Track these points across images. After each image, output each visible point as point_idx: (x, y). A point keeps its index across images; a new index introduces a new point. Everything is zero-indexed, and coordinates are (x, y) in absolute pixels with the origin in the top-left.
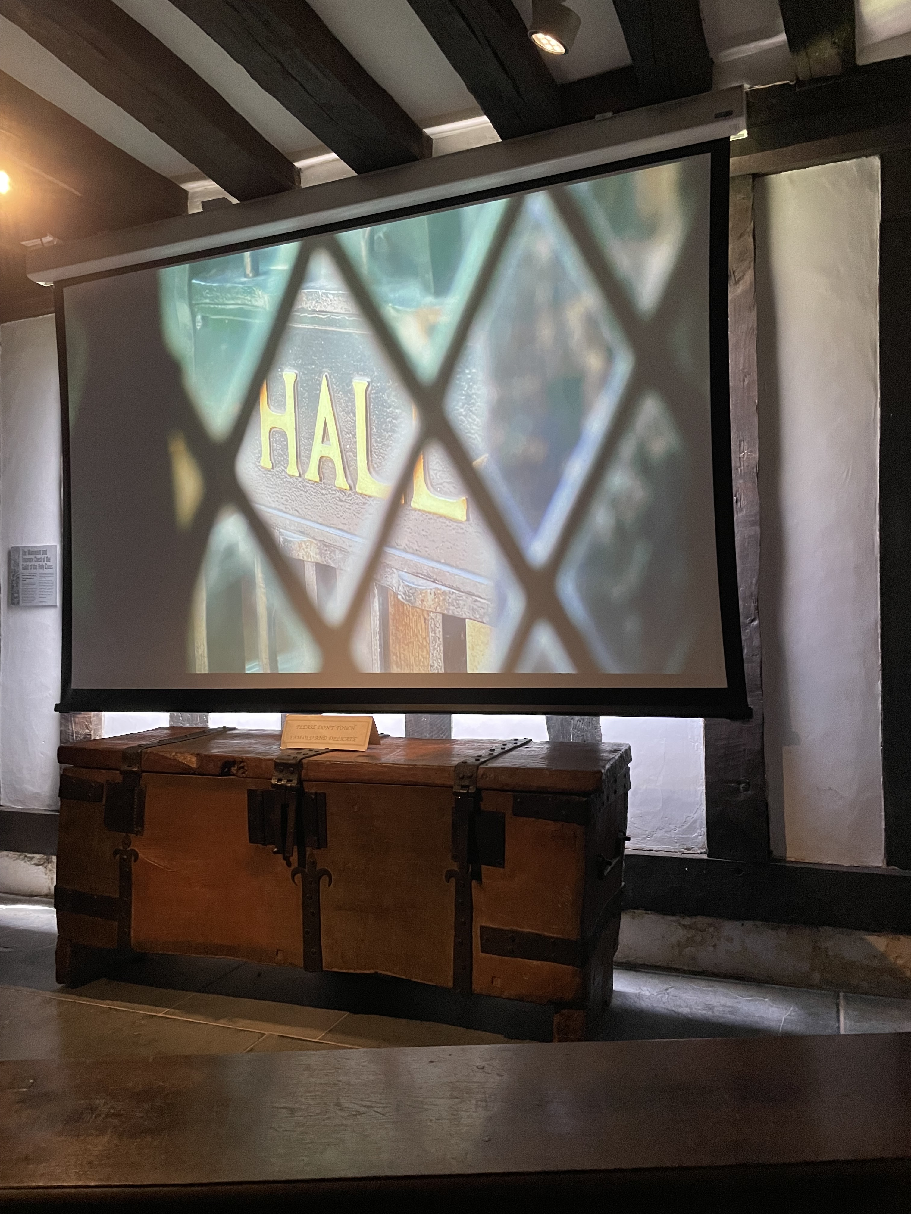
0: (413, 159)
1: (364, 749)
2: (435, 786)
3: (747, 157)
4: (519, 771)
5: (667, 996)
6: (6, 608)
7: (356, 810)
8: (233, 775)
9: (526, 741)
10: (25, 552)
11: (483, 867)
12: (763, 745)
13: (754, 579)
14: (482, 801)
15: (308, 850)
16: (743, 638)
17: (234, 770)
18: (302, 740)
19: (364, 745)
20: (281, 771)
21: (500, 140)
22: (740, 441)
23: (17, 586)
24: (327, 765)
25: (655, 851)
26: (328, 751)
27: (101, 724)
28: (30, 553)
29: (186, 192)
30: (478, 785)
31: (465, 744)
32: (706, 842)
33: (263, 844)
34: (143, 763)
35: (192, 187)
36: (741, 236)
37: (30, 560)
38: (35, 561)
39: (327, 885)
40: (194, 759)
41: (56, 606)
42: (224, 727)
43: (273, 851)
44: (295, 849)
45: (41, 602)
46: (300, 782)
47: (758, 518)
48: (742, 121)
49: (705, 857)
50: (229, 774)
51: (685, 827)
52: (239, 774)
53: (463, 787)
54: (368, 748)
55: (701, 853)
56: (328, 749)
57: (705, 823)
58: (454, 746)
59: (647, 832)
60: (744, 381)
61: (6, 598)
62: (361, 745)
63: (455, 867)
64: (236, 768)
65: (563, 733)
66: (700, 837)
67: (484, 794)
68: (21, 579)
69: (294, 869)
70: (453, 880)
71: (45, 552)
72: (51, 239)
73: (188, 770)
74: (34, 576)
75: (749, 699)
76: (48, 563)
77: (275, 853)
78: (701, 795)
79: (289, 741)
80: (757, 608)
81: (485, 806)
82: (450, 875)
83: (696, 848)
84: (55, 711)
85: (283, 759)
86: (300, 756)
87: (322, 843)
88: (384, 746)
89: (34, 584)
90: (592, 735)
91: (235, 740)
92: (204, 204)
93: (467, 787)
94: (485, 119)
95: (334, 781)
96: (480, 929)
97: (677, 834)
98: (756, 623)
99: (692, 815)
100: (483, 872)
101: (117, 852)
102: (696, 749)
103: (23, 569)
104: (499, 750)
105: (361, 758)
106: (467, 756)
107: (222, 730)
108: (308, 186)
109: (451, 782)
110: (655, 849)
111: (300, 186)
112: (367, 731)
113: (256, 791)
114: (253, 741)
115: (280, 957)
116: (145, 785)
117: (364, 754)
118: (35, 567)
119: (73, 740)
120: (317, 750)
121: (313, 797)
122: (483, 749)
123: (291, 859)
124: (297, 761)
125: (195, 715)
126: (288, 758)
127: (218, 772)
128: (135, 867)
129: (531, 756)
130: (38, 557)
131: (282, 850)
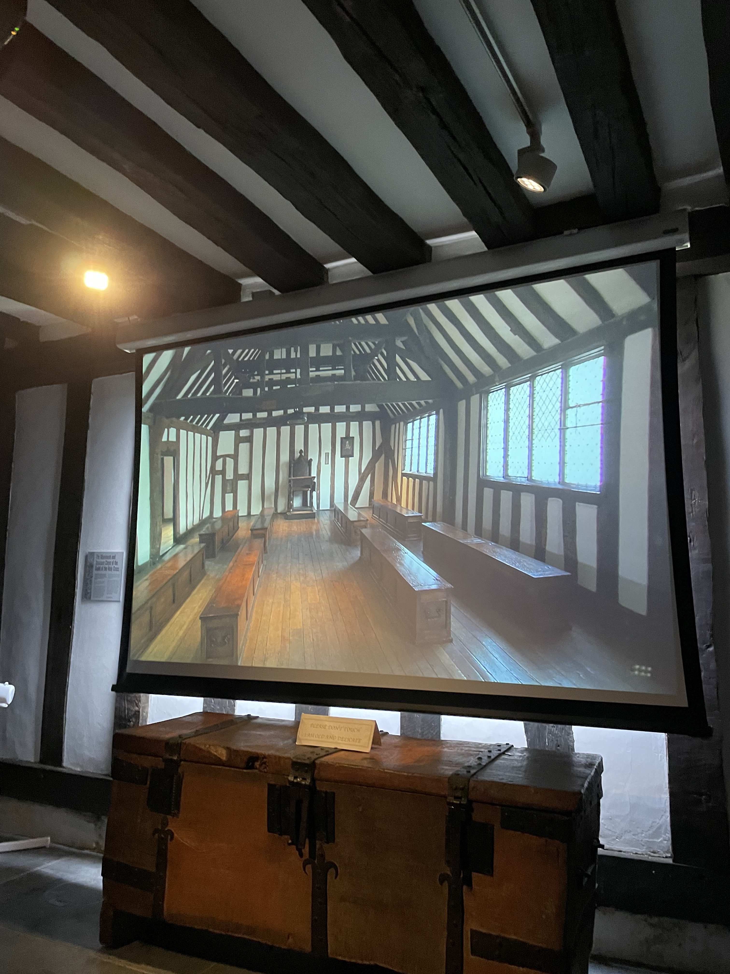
0: (416, 263)
1: (368, 750)
2: (431, 795)
3: (690, 263)
4: (506, 786)
6: (80, 601)
7: (360, 810)
8: (257, 769)
9: (508, 746)
10: (99, 556)
11: (474, 874)
12: (722, 760)
13: (709, 610)
14: (473, 812)
15: (318, 844)
16: (701, 662)
17: (257, 764)
18: (314, 738)
19: (368, 747)
20: (297, 770)
21: (486, 249)
22: (692, 490)
23: (90, 583)
24: (336, 767)
25: (624, 852)
26: (337, 750)
27: (148, 702)
28: (103, 557)
29: (240, 285)
30: (469, 797)
31: (454, 747)
32: (671, 847)
33: (280, 835)
34: (181, 752)
35: (244, 282)
36: (686, 323)
37: (102, 563)
38: (106, 564)
39: (334, 876)
40: (224, 752)
41: (119, 601)
42: (248, 716)
43: (287, 842)
44: (307, 841)
45: (107, 597)
46: (313, 780)
47: (710, 556)
48: (687, 236)
49: (670, 861)
50: (252, 767)
51: (651, 831)
52: (261, 769)
53: (456, 798)
54: (372, 748)
55: (666, 857)
56: (337, 748)
57: (669, 829)
58: (446, 750)
59: (617, 834)
60: (693, 440)
61: (81, 593)
62: (365, 747)
63: (448, 871)
64: (259, 763)
65: (539, 737)
66: (665, 842)
67: (474, 805)
68: (94, 578)
69: (305, 860)
70: (446, 884)
71: (114, 557)
72: (136, 317)
73: (218, 762)
74: (104, 576)
75: (708, 718)
76: (116, 566)
77: (289, 844)
78: (665, 803)
79: (304, 738)
80: (712, 636)
81: (476, 817)
82: (443, 878)
83: (662, 852)
84: (112, 690)
85: (299, 759)
86: (314, 757)
87: (330, 838)
88: (385, 747)
89: (103, 582)
90: (566, 740)
91: (258, 731)
92: (253, 294)
93: (460, 798)
94: (473, 233)
95: (342, 782)
96: (471, 933)
97: (645, 838)
98: (711, 649)
99: (658, 821)
100: (473, 879)
101: (156, 831)
102: (660, 759)
103: (96, 570)
104: (486, 758)
105: (365, 761)
106: (458, 764)
107: (247, 718)
108: (334, 282)
109: (446, 793)
110: (624, 850)
111: (328, 282)
112: (371, 734)
113: (275, 785)
114: (272, 733)
115: (291, 940)
116: (183, 773)
117: (368, 756)
118: (106, 569)
119: (125, 716)
120: (327, 749)
121: (324, 795)
122: (471, 755)
123: (303, 850)
124: (312, 761)
125: (224, 700)
126: (304, 757)
127: (243, 765)
128: (170, 845)
129: (513, 767)
130: (108, 560)
131: (297, 843)
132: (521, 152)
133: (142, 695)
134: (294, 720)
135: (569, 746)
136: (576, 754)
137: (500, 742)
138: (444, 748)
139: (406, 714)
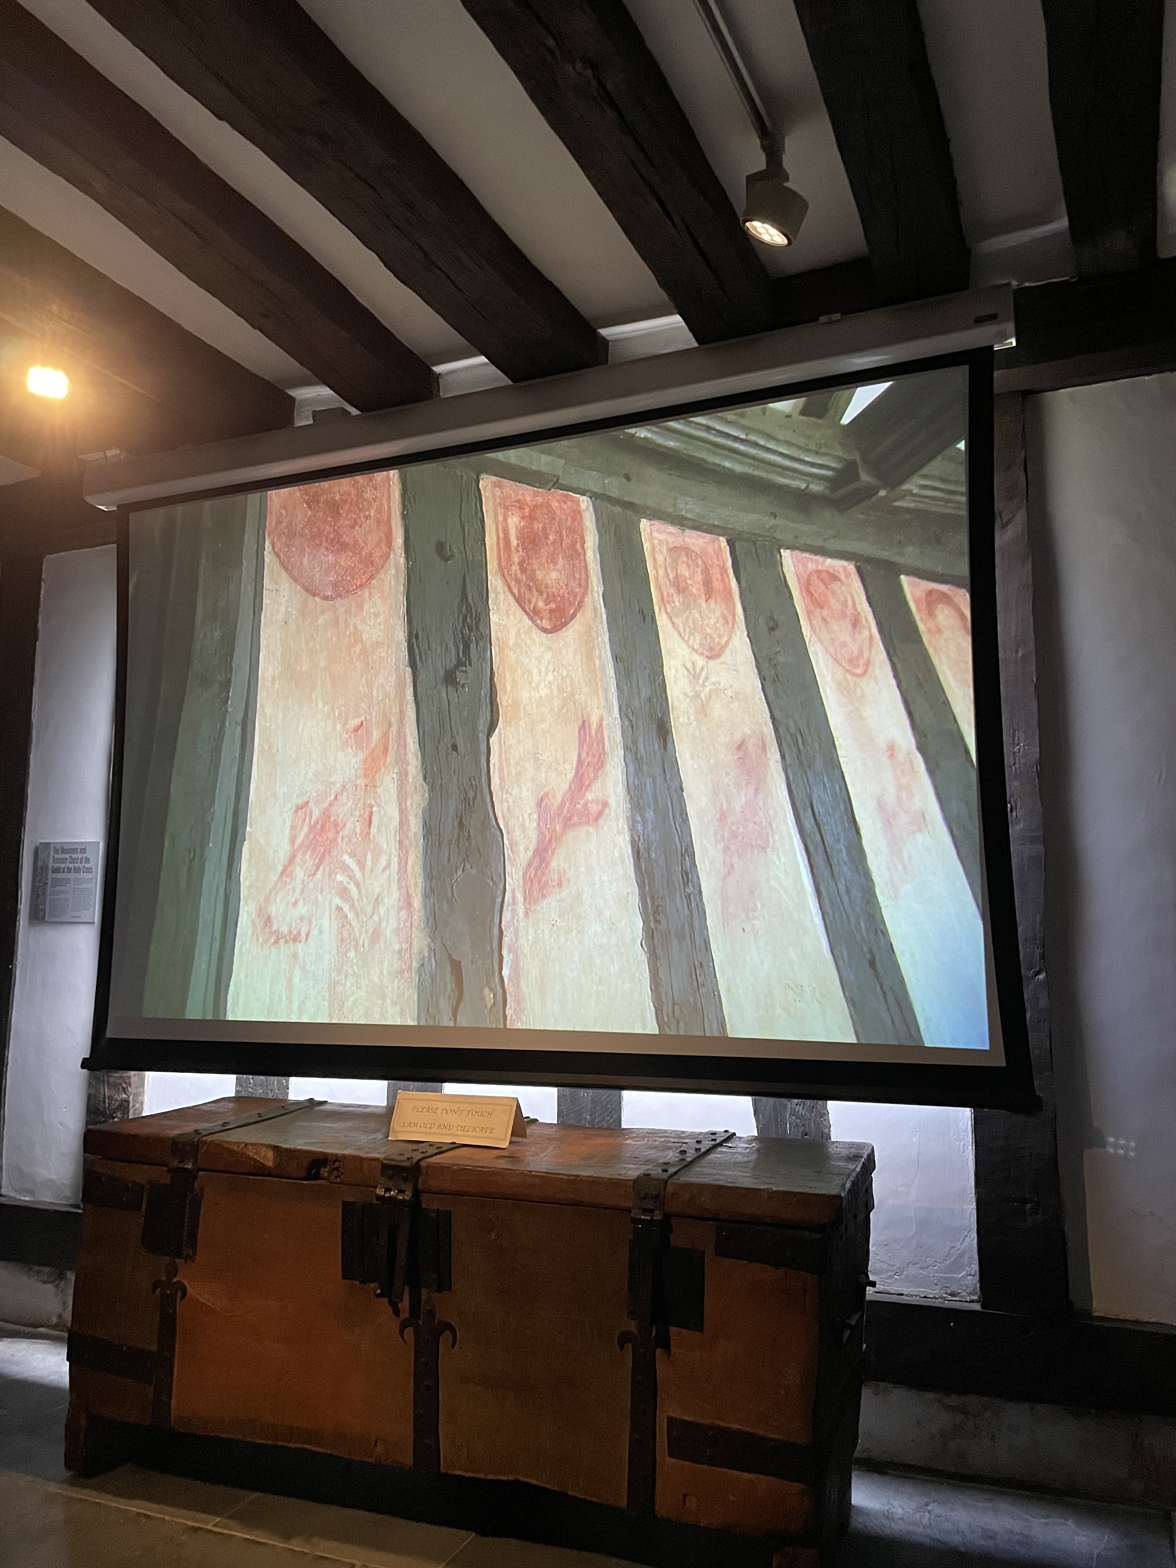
0: (582, 365)
1: (505, 1145)
2: (605, 1209)
3: (1015, 370)
4: (724, 1190)
5: (927, 1514)
6: (27, 922)
7: (493, 1238)
8: (324, 1179)
9: (728, 1135)
10: (57, 850)
11: (673, 1329)
12: (1056, 1149)
13: (1038, 916)
14: (671, 1232)
15: (424, 1294)
16: (1026, 997)
17: (324, 1172)
18: (419, 1129)
19: (505, 1140)
20: (391, 1177)
21: (696, 345)
22: (1014, 731)
23: (43, 894)
24: (455, 1171)
25: (907, 1295)
26: (455, 1146)
28: (63, 851)
29: (293, 399)
30: (666, 1209)
31: (643, 1138)
32: (978, 1286)
33: (361, 1282)
34: (199, 1157)
35: (301, 394)
36: (1009, 467)
37: (64, 861)
38: (70, 863)
39: (450, 1345)
40: (270, 1154)
41: (93, 923)
42: (311, 1100)
43: (375, 1292)
44: (406, 1289)
45: (73, 917)
46: (417, 1193)
47: (1041, 833)
48: (1010, 327)
49: (977, 1307)
50: (317, 1177)
51: (948, 1262)
52: (333, 1177)
53: (645, 1211)
54: (511, 1142)
55: (972, 1301)
56: (454, 1143)
57: (976, 1256)
58: (629, 1141)
59: (895, 1268)
60: (1017, 652)
61: (27, 911)
62: (500, 1140)
63: (632, 1327)
64: (327, 1169)
65: (776, 1122)
66: (970, 1277)
67: (674, 1222)
68: (49, 885)
69: (404, 1321)
70: (629, 1347)
71: (83, 851)
72: (118, 452)
73: (260, 1170)
74: (65, 882)
75: (1036, 1083)
76: (87, 865)
77: (378, 1296)
78: (970, 1217)
79: (402, 1129)
80: (1043, 956)
81: (677, 1240)
82: (624, 1339)
83: (964, 1294)
84: (83, 1067)
85: (393, 1160)
86: (417, 1156)
87: (444, 1284)
88: (532, 1140)
89: (66, 893)
90: (818, 1125)
91: (326, 1122)
92: (315, 414)
93: (651, 1211)
94: (677, 318)
95: (463, 1194)
96: (668, 1422)
97: (939, 1272)
98: (1042, 976)
99: (958, 1245)
100: (673, 1337)
101: (157, 1284)
102: (962, 1150)
103: (53, 872)
104: (693, 1151)
105: (500, 1161)
106: (648, 1161)
107: (308, 1104)
108: (449, 395)
109: (629, 1204)
110: (906, 1293)
111: (438, 395)
112: (509, 1119)
113: (354, 1203)
114: (350, 1124)
115: (379, 1449)
116: (202, 1189)
117: (505, 1153)
118: (69, 870)
119: (105, 1108)
120: (440, 1145)
121: (434, 1215)
122: (669, 1148)
123: (399, 1305)
124: (415, 1161)
125: (272, 1078)
126: (400, 1158)
127: (303, 1174)
128: (181, 1307)
129: (736, 1163)
130: (74, 856)
131: (388, 1293)
132: (752, 179)
133: (133, 1073)
134: (385, 1104)
135: (823, 1133)
136: (833, 1142)
137: (714, 1129)
138: (627, 1139)
139: (567, 1091)
